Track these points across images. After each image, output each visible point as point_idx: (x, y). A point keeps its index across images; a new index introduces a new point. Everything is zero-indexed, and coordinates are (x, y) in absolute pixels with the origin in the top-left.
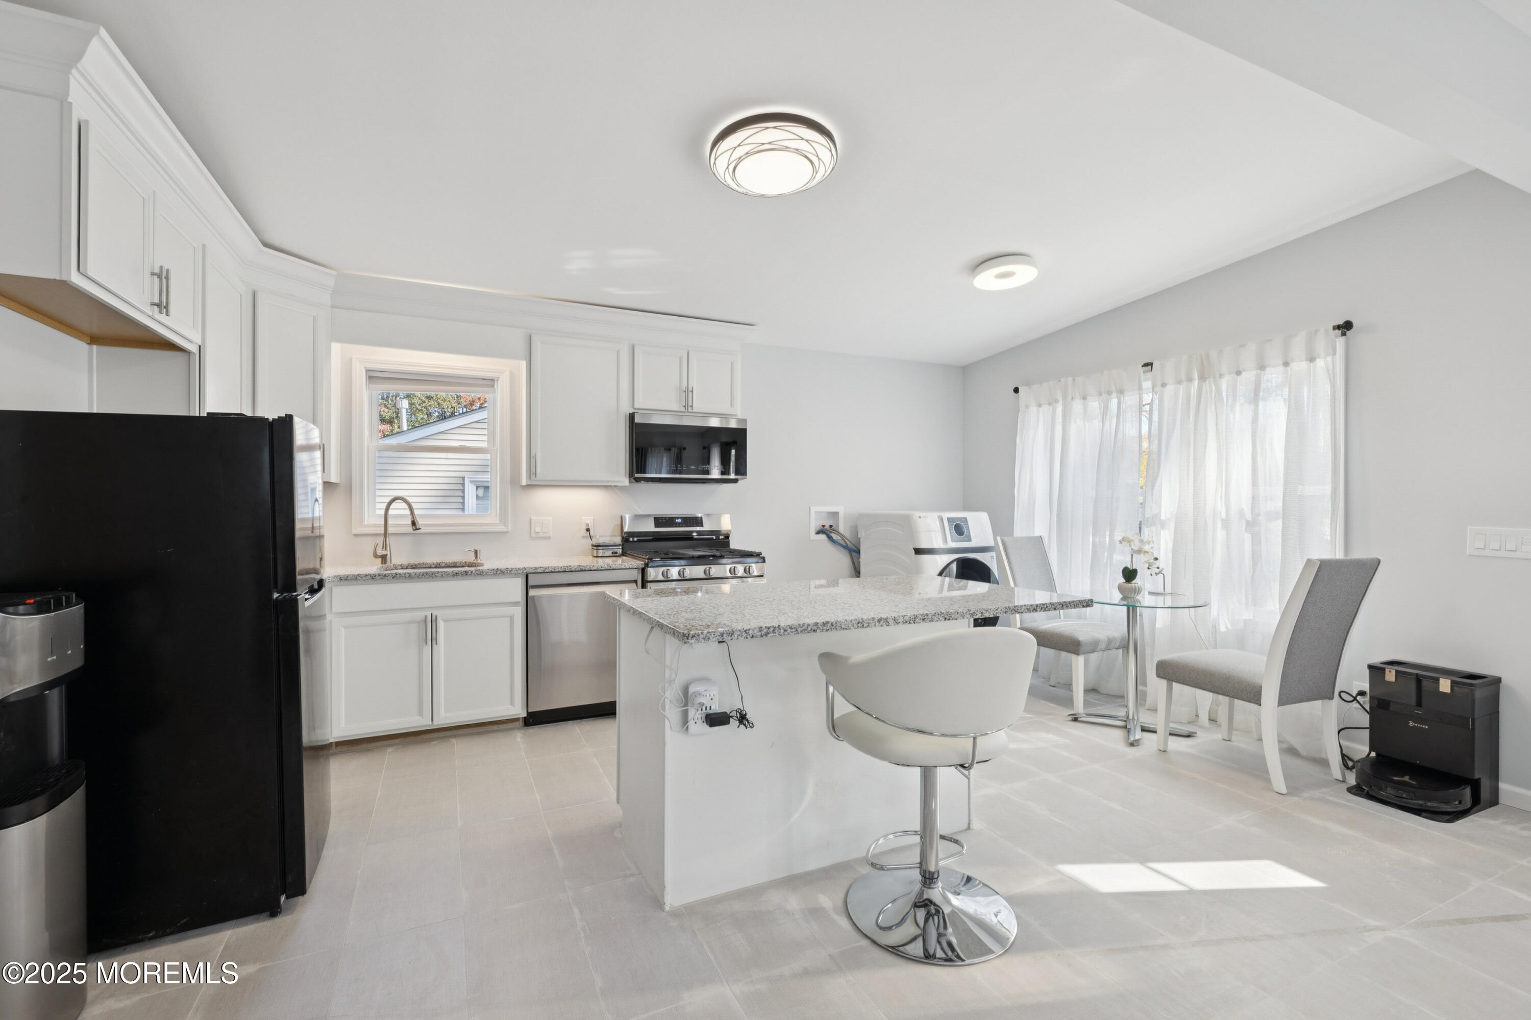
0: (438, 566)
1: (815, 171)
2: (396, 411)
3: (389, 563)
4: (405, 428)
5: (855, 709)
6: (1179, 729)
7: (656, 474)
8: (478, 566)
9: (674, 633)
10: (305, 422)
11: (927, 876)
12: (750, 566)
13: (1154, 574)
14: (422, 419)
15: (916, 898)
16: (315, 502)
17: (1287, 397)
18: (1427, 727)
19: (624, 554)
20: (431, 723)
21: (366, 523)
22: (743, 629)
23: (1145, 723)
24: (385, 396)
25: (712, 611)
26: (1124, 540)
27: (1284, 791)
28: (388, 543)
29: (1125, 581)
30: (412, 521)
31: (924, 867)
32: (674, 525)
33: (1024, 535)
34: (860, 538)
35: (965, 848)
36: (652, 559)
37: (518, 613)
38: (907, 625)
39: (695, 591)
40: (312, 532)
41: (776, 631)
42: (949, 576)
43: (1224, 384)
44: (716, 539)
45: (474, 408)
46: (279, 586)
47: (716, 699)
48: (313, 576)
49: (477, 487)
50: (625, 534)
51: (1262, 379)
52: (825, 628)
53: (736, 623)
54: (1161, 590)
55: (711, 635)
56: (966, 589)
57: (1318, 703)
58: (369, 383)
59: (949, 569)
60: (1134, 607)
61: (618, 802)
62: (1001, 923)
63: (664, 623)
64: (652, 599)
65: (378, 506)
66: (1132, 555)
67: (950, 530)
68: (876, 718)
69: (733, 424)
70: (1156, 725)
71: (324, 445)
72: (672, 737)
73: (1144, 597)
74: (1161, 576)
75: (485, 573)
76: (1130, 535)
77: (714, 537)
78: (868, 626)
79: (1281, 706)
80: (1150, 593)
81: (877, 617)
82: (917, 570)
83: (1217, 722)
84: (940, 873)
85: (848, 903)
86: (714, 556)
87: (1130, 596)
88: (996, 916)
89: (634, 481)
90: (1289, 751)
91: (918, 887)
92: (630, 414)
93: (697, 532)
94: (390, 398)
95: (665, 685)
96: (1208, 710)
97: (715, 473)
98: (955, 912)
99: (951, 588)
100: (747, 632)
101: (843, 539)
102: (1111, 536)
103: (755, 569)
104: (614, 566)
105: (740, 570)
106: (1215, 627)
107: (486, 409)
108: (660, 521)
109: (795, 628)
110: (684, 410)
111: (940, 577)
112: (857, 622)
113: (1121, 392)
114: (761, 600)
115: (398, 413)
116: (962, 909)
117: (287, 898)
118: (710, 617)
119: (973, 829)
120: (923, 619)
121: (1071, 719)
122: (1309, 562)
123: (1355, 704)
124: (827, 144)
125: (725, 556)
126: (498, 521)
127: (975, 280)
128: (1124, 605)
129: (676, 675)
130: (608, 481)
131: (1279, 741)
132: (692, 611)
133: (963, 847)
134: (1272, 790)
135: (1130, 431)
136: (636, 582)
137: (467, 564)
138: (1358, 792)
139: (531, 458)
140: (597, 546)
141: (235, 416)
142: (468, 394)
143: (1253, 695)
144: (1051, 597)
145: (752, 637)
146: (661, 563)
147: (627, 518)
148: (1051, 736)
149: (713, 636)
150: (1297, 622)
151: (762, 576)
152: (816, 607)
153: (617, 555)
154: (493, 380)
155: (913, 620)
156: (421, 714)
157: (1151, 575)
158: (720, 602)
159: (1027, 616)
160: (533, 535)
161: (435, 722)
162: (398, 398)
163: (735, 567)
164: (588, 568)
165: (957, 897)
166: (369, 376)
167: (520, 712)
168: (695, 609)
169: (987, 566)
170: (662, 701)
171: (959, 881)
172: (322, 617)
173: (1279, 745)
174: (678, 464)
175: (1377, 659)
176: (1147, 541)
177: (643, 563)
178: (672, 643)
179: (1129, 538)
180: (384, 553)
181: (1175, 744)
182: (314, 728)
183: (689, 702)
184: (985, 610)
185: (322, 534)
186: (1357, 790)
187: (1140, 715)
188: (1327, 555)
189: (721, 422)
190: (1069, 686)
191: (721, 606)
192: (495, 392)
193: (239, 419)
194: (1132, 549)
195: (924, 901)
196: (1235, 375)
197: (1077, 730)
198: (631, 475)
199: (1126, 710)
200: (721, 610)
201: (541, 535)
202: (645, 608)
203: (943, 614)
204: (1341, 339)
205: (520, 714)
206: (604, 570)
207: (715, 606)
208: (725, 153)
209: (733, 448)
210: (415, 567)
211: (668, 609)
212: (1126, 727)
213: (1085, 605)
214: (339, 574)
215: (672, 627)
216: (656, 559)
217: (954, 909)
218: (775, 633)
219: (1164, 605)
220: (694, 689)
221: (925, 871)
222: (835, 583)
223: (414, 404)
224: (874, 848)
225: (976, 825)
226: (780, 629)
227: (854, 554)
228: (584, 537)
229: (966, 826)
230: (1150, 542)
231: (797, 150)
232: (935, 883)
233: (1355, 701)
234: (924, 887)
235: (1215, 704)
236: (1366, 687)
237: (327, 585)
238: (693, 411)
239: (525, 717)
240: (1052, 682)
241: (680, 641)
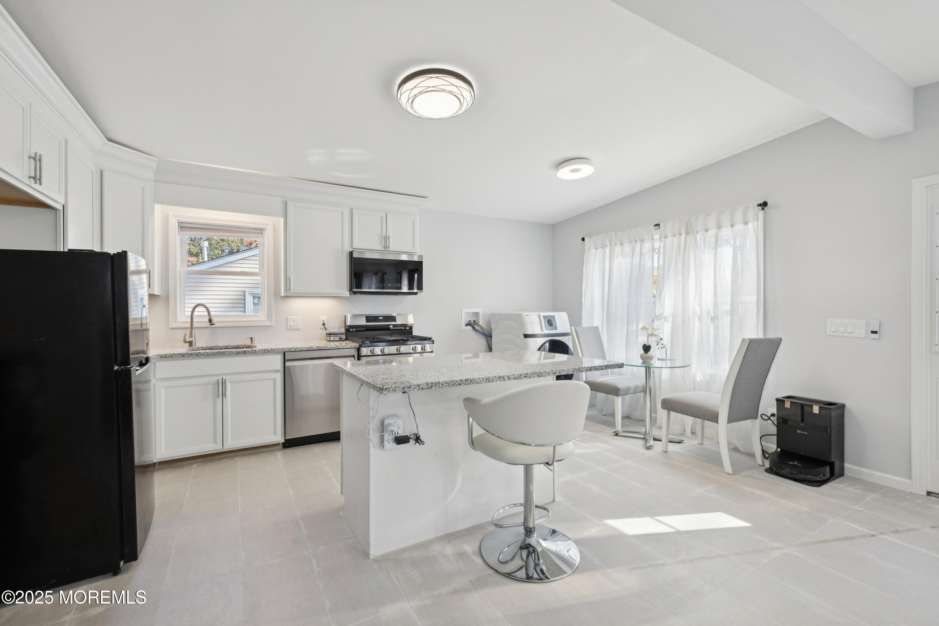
0: (227, 348)
1: (461, 105)
2: (200, 249)
3: (194, 347)
4: (206, 259)
5: (485, 431)
6: (673, 438)
7: (368, 289)
8: (253, 348)
9: (374, 387)
10: (135, 256)
11: (528, 530)
12: (424, 346)
13: (660, 348)
14: (218, 253)
15: (521, 543)
16: (143, 308)
17: (733, 244)
18: (807, 433)
19: (346, 339)
20: (222, 448)
21: (179, 320)
22: (417, 384)
23: (656, 436)
24: (193, 239)
25: (399, 373)
26: (644, 328)
27: (731, 472)
28: (193, 333)
29: (644, 352)
30: (209, 319)
31: (526, 525)
32: (378, 321)
33: (588, 326)
34: (492, 328)
35: (550, 513)
36: (364, 342)
37: (279, 377)
38: (516, 380)
39: (391, 362)
40: (141, 327)
41: (437, 385)
42: (544, 350)
43: (699, 236)
44: (404, 329)
45: (252, 247)
46: (118, 362)
47: (401, 427)
48: (142, 355)
49: (254, 297)
50: (347, 327)
51: (719, 234)
52: (466, 383)
53: (412, 380)
54: (664, 357)
55: (397, 388)
56: (554, 358)
57: (749, 421)
58: (180, 231)
59: (545, 347)
60: (649, 368)
61: (342, 494)
62: (570, 556)
63: (369, 381)
64: (363, 367)
65: (187, 310)
66: (648, 337)
67: (545, 323)
68: (497, 437)
69: (416, 259)
70: (661, 436)
71: (150, 270)
72: (374, 452)
73: (655, 362)
74: (664, 349)
75: (257, 352)
76: (647, 326)
77: (403, 328)
78: (492, 381)
79: (729, 423)
80: (659, 359)
81: (498, 375)
82: (525, 348)
83: (695, 434)
84: (536, 528)
85: (481, 548)
86: (403, 340)
87: (647, 361)
88: (568, 552)
89: (352, 293)
90: (735, 449)
91: (523, 536)
92: (350, 252)
93: (393, 325)
94: (197, 240)
95: (369, 420)
96: (690, 427)
97: (405, 289)
98: (544, 550)
99: (545, 358)
100: (419, 386)
101: (482, 329)
102: (637, 326)
103: (428, 347)
104: (340, 346)
105: (419, 348)
106: (694, 379)
107: (258, 248)
108: (370, 318)
109: (448, 383)
110: (384, 250)
111: (539, 351)
112: (486, 379)
113: (642, 241)
114: (430, 366)
115: (201, 249)
116: (547, 549)
117: (124, 563)
118: (397, 377)
119: (556, 501)
120: (525, 377)
121: (614, 434)
122: (744, 340)
123: (769, 421)
124: (468, 87)
125: (410, 340)
126: (266, 319)
127: (558, 172)
128: (644, 367)
129: (376, 414)
130: (336, 294)
131: (728, 444)
132: (386, 374)
133: (549, 512)
134: (724, 472)
135: (649, 264)
136: (354, 356)
137: (246, 346)
138: (771, 471)
139: (287, 280)
140: (330, 334)
141: (87, 252)
142: (248, 238)
143: (714, 417)
144: (603, 362)
145: (422, 389)
146: (370, 344)
147: (349, 316)
148: (602, 445)
149: (398, 389)
150: (737, 374)
151: (432, 352)
152: (462, 370)
153: (342, 340)
154: (262, 230)
155: (519, 377)
156: (215, 442)
157: (659, 348)
158: (404, 368)
159: (589, 373)
160: (288, 328)
161: (225, 447)
162: (202, 240)
163: (415, 347)
164: (324, 348)
165: (545, 542)
166: (180, 226)
167: (280, 439)
168: (388, 373)
169: (567, 344)
170: (367, 429)
171: (548, 533)
172: (148, 381)
173: (728, 446)
174: (382, 283)
175: (781, 395)
176: (656, 329)
177: (358, 344)
178: (374, 394)
179: (646, 327)
180: (191, 340)
181: (672, 447)
182: (143, 454)
183: (384, 430)
184: (562, 371)
185: (148, 328)
186: (770, 471)
187: (653, 431)
188: (754, 336)
189: (409, 257)
190: (613, 415)
191: (404, 371)
192: (263, 238)
193: (91, 253)
194: (648, 334)
195: (526, 545)
196: (704, 232)
197: (618, 441)
198: (351, 290)
199: (645, 428)
200: (404, 373)
201: (293, 328)
202: (357, 372)
203: (537, 373)
204: (761, 212)
205: (280, 441)
206: (333, 349)
207: (401, 370)
208: (406, 92)
209: (416, 273)
210: (211, 348)
211: (371, 373)
212: (644, 438)
213: (619, 366)
214: (160, 354)
215: (373, 384)
216: (367, 342)
217: (544, 549)
218: (437, 386)
219: (666, 366)
220: (388, 422)
221: (527, 527)
222: (476, 356)
223: (212, 244)
224: (497, 515)
225: (558, 499)
226: (439, 384)
227: (489, 338)
228: (321, 329)
229: (552, 500)
230: (658, 329)
231: (450, 91)
232: (532, 534)
233: (770, 420)
234: (526, 537)
235: (694, 423)
236: (775, 411)
237: (152, 361)
238: (390, 250)
239: (283, 443)
240: (604, 413)
241: (378, 392)
